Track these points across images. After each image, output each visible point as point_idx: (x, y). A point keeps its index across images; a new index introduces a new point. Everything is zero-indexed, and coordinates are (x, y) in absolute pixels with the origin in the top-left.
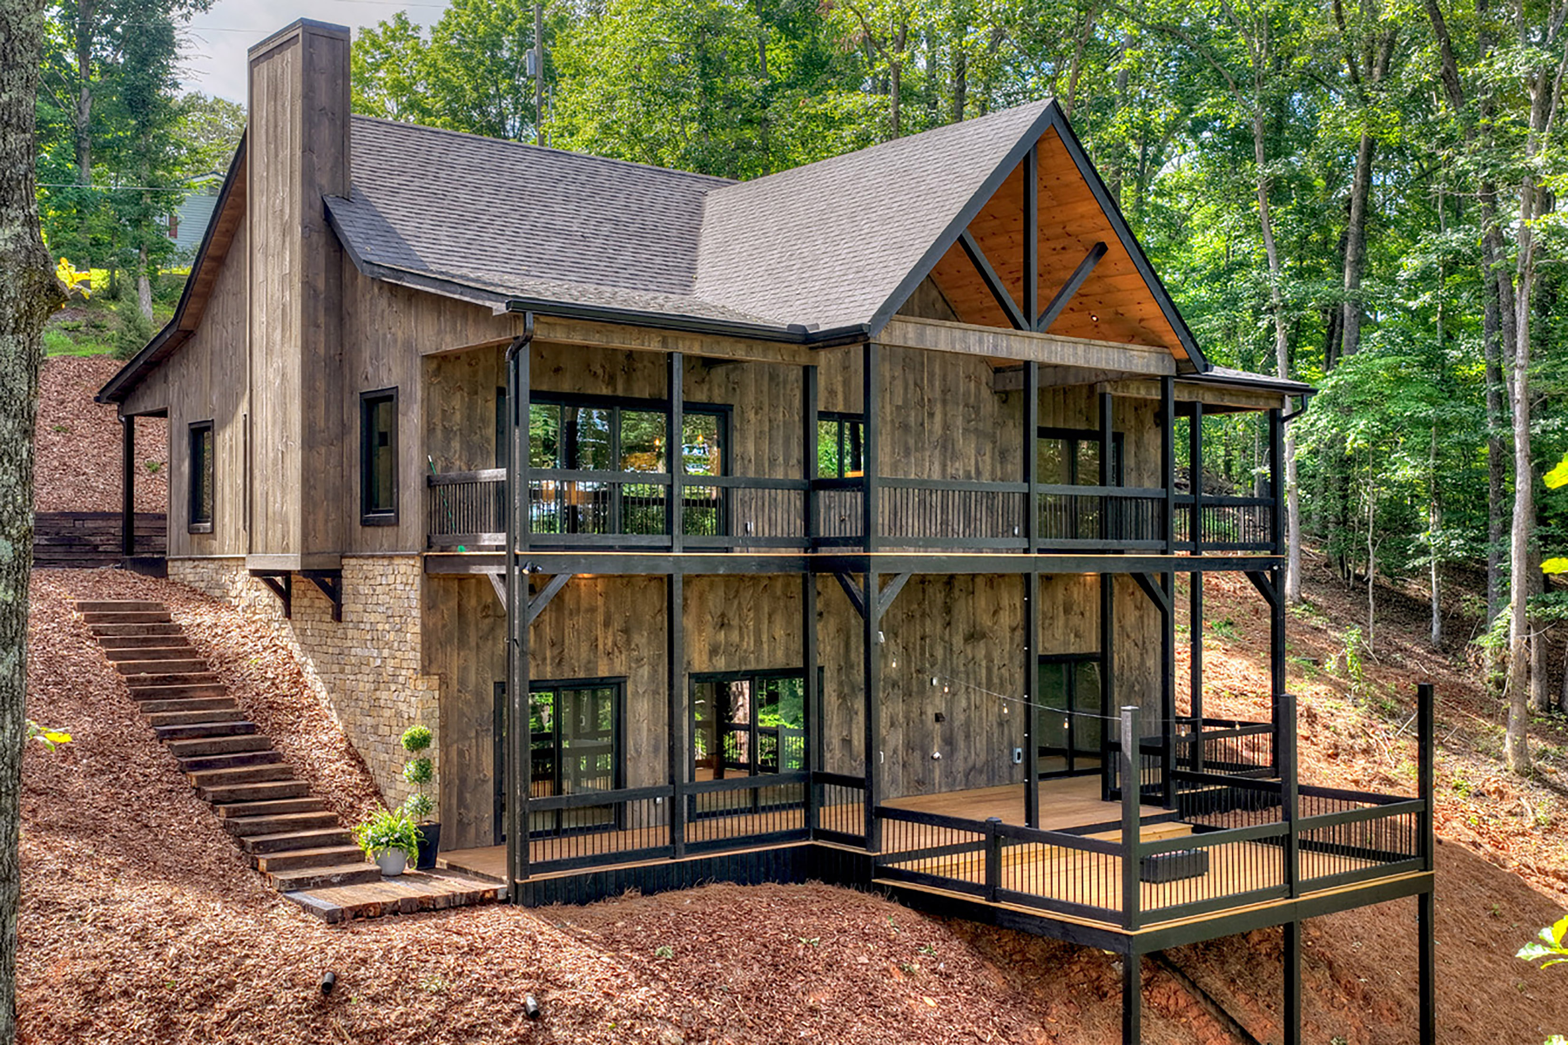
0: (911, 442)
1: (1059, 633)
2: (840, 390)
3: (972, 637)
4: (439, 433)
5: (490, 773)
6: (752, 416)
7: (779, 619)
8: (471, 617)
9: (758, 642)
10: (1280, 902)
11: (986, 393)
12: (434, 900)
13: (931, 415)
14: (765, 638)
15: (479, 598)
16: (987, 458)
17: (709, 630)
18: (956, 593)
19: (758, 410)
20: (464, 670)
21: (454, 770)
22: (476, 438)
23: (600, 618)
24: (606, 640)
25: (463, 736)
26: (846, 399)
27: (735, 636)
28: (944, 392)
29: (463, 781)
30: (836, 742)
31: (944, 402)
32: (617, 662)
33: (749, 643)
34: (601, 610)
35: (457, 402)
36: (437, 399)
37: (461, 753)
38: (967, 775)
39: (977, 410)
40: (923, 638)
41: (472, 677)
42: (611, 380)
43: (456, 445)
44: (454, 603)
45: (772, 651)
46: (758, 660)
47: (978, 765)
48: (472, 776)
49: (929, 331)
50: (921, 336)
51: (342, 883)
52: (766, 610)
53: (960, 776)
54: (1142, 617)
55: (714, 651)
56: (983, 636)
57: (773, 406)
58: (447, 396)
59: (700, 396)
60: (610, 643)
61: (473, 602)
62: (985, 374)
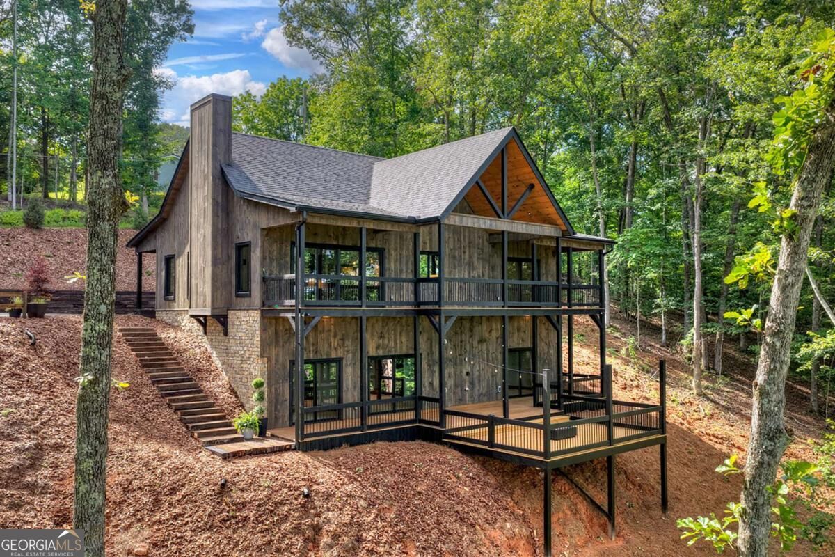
0: (457, 263)
1: (515, 340)
2: (428, 242)
3: (481, 341)
4: (268, 260)
5: (288, 397)
6: (393, 252)
7: (404, 334)
8: (280, 334)
9: (396, 344)
10: (606, 447)
11: (486, 243)
12: (265, 449)
13: (464, 252)
14: (398, 342)
15: (284, 326)
16: (487, 269)
17: (376, 339)
18: (475, 324)
19: (396, 250)
20: (277, 355)
21: (273, 396)
22: (282, 262)
23: (332, 334)
24: (335, 343)
25: (277, 382)
26: (431, 246)
27: (386, 341)
28: (470, 243)
29: (277, 400)
30: (426, 384)
31: (469, 247)
32: (339, 352)
33: (392, 344)
34: (333, 330)
35: (275, 247)
36: (266, 245)
37: (276, 389)
38: (479, 396)
39: (482, 250)
40: (461, 342)
41: (281, 359)
42: (337, 239)
43: (274, 264)
44: (273, 328)
45: (401, 348)
46: (396, 351)
47: (484, 392)
48: (281, 399)
49: (465, 219)
50: (461, 221)
51: (228, 442)
52: (399, 331)
53: (476, 397)
54: (548, 333)
55: (378, 348)
56: (485, 341)
57: (401, 249)
58: (270, 245)
59: (373, 245)
60: (336, 344)
61: (281, 328)
62: (486, 236)
